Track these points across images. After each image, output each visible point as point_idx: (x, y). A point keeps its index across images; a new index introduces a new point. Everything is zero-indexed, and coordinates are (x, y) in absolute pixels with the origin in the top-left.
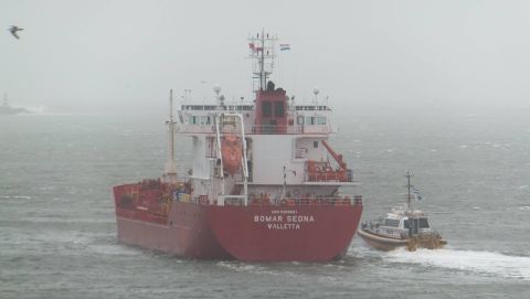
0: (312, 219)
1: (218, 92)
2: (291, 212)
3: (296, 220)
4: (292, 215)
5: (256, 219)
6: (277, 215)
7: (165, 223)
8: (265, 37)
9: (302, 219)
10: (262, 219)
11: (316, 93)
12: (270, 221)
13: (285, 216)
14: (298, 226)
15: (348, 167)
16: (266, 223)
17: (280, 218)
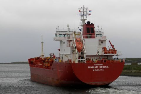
0: (108, 67)
1: (68, 26)
2: (101, 65)
3: (102, 67)
4: (101, 66)
5: (89, 67)
6: (96, 66)
7: (50, 69)
8: (84, 8)
9: (104, 67)
10: (91, 67)
11: (98, 27)
12: (94, 68)
13: (99, 66)
14: (103, 70)
15: (115, 49)
16: (92, 69)
17: (97, 67)
